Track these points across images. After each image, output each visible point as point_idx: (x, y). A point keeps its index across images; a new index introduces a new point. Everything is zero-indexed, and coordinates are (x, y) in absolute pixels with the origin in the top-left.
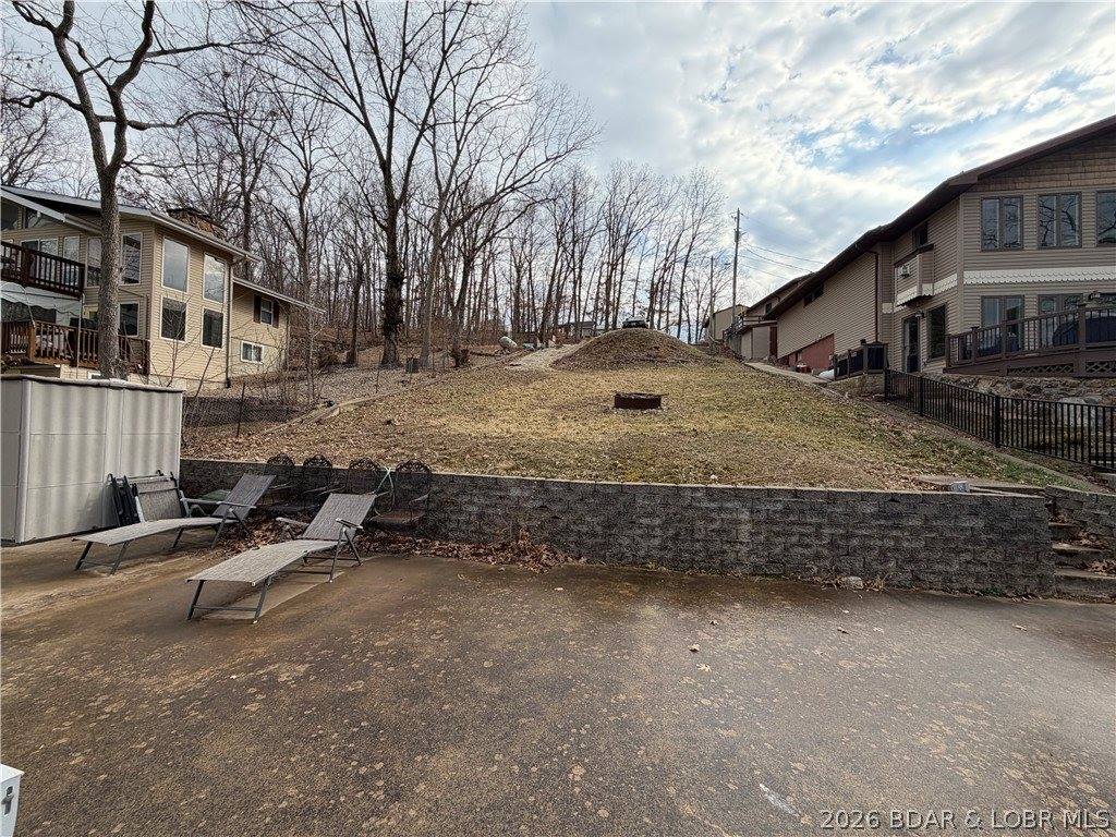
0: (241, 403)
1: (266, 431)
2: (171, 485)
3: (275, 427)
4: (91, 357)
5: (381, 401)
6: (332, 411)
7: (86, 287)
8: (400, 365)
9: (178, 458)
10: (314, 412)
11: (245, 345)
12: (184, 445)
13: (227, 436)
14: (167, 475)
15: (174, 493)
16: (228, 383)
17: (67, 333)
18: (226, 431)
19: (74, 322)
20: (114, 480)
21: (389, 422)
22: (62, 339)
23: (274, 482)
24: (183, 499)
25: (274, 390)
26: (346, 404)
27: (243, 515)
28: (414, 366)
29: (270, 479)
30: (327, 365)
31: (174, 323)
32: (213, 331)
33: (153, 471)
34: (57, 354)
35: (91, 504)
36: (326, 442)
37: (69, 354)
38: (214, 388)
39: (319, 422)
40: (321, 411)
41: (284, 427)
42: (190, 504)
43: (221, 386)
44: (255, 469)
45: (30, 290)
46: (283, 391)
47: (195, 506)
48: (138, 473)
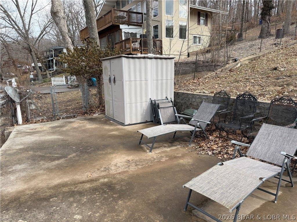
0: (195, 63)
1: (206, 76)
2: (171, 104)
3: (210, 74)
4: (146, 50)
5: (264, 56)
6: (237, 64)
7: (144, 22)
8: (272, 35)
9: (173, 91)
10: (227, 66)
11: (194, 37)
12: (175, 84)
13: (190, 80)
14: (169, 99)
15: (172, 108)
16: (188, 55)
17: (139, 40)
18: (189, 77)
19: (141, 36)
20: (151, 101)
21: (275, 69)
22: (138, 43)
23: (221, 108)
24: (176, 114)
25: (209, 56)
26: (244, 60)
27: (204, 127)
28: (279, 34)
29: (217, 106)
30: (230, 41)
31: (169, 32)
32: (183, 32)
33: (164, 98)
34: (137, 49)
35: (145, 111)
36: (238, 82)
37: (140, 49)
38: (184, 58)
39: (231, 71)
40: (231, 64)
41: (213, 74)
42: (179, 117)
43: (186, 57)
44: (207, 99)
45: (130, 27)
46: (213, 55)
47: (181, 118)
48: (159, 98)
